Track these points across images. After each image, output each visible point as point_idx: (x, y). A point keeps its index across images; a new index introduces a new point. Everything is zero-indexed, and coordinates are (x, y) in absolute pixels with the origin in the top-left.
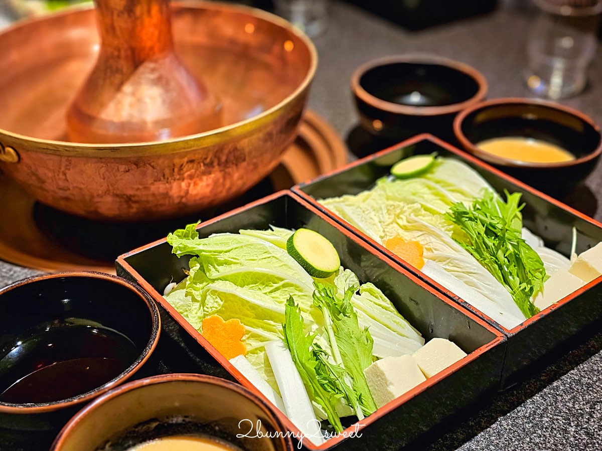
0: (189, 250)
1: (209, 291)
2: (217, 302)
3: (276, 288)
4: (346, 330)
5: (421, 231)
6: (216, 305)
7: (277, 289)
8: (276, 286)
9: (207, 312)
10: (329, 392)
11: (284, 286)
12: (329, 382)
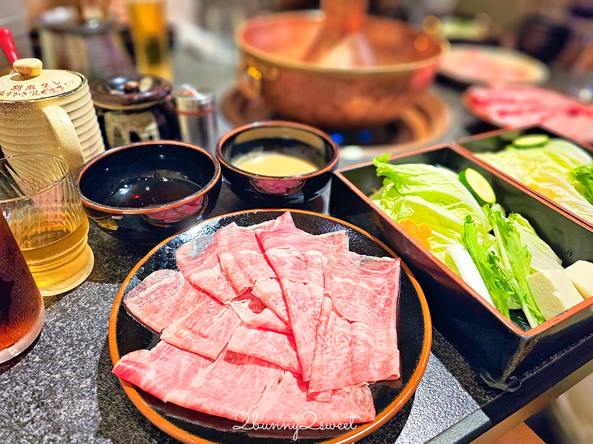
0: (389, 170)
1: (404, 202)
2: (410, 210)
3: (454, 206)
4: (514, 244)
5: (551, 182)
6: (409, 212)
7: (454, 208)
8: (453, 205)
9: (402, 216)
10: (501, 288)
11: (460, 206)
12: (501, 282)
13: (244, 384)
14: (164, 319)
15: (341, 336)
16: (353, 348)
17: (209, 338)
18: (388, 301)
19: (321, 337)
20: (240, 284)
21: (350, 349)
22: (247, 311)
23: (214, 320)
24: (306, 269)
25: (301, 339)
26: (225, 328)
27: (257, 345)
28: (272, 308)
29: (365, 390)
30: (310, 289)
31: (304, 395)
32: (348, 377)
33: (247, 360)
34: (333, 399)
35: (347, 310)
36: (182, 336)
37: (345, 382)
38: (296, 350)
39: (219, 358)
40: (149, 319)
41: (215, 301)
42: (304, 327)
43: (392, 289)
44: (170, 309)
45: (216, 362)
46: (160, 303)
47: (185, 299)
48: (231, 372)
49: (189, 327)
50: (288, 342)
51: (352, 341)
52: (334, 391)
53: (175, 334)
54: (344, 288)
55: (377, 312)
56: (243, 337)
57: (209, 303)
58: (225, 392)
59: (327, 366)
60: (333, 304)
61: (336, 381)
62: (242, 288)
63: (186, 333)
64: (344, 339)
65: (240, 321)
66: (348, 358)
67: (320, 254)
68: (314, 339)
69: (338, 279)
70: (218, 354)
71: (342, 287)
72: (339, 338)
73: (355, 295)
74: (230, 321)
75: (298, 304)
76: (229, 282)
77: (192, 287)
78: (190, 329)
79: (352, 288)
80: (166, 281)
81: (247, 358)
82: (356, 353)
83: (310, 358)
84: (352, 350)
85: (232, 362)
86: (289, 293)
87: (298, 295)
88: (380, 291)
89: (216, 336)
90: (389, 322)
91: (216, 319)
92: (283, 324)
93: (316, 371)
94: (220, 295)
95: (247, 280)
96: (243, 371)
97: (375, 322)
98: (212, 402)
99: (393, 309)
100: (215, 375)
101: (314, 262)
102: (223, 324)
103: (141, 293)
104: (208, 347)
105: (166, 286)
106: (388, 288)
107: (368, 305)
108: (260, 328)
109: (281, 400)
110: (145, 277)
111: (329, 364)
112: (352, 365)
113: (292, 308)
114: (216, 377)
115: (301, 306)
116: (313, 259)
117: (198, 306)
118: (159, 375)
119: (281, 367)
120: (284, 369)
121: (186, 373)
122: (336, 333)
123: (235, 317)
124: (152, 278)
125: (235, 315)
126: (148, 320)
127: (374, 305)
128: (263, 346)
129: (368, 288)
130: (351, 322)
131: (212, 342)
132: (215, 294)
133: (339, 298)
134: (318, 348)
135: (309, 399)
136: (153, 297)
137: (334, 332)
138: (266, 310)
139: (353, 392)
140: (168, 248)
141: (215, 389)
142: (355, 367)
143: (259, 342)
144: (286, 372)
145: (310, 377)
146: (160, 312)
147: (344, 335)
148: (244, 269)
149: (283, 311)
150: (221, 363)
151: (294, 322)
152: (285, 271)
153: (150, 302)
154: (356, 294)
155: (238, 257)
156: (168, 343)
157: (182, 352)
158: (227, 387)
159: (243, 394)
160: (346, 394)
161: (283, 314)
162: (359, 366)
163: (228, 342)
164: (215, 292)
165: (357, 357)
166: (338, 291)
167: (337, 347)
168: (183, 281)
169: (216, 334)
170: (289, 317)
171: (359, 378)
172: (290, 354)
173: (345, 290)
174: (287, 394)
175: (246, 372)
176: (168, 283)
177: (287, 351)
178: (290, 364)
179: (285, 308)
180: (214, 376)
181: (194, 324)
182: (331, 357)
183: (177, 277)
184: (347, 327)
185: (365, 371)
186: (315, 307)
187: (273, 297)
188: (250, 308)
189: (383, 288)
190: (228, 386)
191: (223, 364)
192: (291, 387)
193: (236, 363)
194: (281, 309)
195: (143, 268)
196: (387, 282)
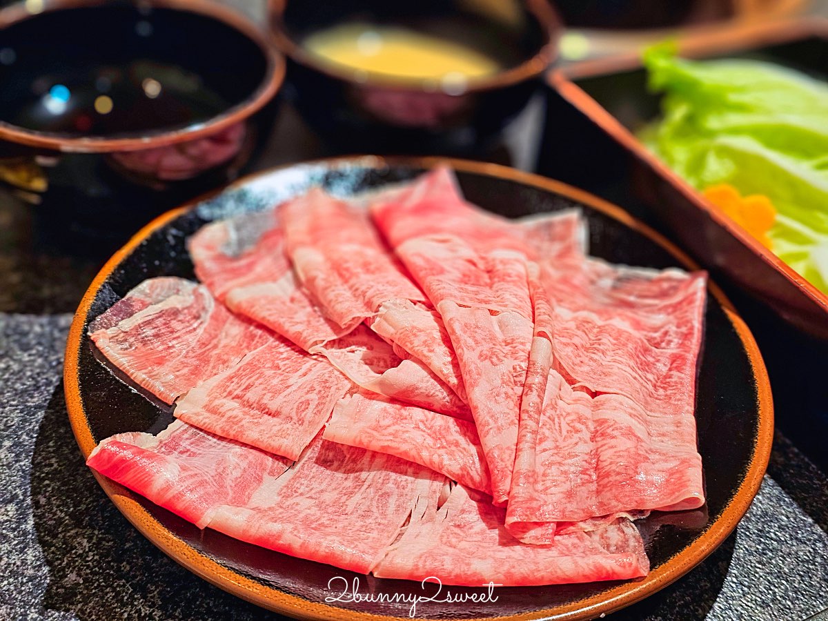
13: (363, 508)
14: (177, 377)
15: (572, 421)
16: (600, 444)
17: (282, 416)
18: (677, 361)
19: (530, 416)
20: (344, 311)
21: (592, 446)
22: (361, 369)
23: (291, 381)
24: (491, 286)
25: (488, 418)
26: (317, 398)
27: (391, 430)
28: (420, 357)
29: (625, 529)
30: (502, 325)
31: (495, 533)
32: (589, 502)
33: (366, 463)
34: (557, 542)
35: (586, 369)
36: (222, 410)
37: (583, 510)
38: (476, 441)
39: (305, 459)
40: (146, 373)
41: (288, 346)
42: (494, 395)
43: (687, 336)
44: (189, 361)
45: (298, 466)
46: (165, 346)
47: (219, 342)
48: (333, 486)
49: (235, 393)
50: (457, 428)
51: (597, 431)
52: (561, 526)
53: (205, 407)
54: (578, 328)
55: (652, 379)
56: (358, 415)
57: (274, 350)
58: (324, 520)
59: (544, 475)
60: (554, 355)
61: (565, 506)
62: (347, 320)
63: (231, 406)
64: (578, 426)
65: (349, 386)
66: (590, 464)
67: (522, 257)
68: (517, 422)
69: (563, 312)
70: (303, 448)
71: (575, 327)
72: (568, 424)
73: (604, 344)
74: (327, 385)
75: (478, 350)
76: (316, 308)
77: (231, 318)
78: (237, 397)
79: (595, 330)
80: (174, 302)
81: (366, 459)
82: (606, 452)
83: (508, 456)
84: (598, 448)
85: (333, 467)
86: (457, 327)
87: (479, 331)
88: (659, 340)
89: (297, 413)
90: (679, 400)
91: (295, 379)
92: (445, 394)
93: (522, 480)
94: (300, 333)
95: (360, 304)
96: (359, 484)
97: (648, 398)
98: (301, 531)
99: (687, 376)
100: (300, 491)
101: (510, 271)
102: (312, 389)
103: (123, 322)
104: (282, 434)
105: (175, 313)
106: (676, 333)
107: (632, 363)
108: (393, 400)
109: (444, 540)
110: (128, 291)
111: (549, 471)
112: (599, 474)
113: (465, 358)
114: (301, 494)
115: (485, 352)
116: (508, 266)
117: (250, 356)
118: (186, 474)
119: (443, 475)
120: (451, 481)
121: (239, 480)
122: (562, 415)
123: (337, 378)
124: (142, 292)
125: (337, 373)
126: (144, 376)
127: (646, 366)
128: (404, 432)
129: (631, 331)
130: (594, 394)
131: (289, 425)
132: (287, 331)
133: (566, 345)
134: (525, 436)
135: (505, 541)
136: (149, 332)
137: (558, 412)
138: (406, 363)
139: (599, 532)
140: (174, 231)
141: (301, 516)
142: (606, 480)
143: (394, 424)
144: (454, 487)
145: (509, 493)
146: (167, 363)
147: (580, 419)
148: (353, 281)
149: (444, 364)
150: (309, 469)
151: (472, 386)
152: (446, 287)
153: (144, 342)
154: (604, 340)
155: (335, 256)
156: (192, 426)
157: (223, 443)
158: (328, 513)
159: (362, 526)
160: (585, 534)
161: (445, 372)
162: (613, 478)
163: (324, 426)
164: (287, 326)
165: (609, 461)
166: (565, 332)
167: (564, 440)
168: (211, 306)
169: (298, 409)
170: (459, 377)
171: (614, 503)
172: (464, 449)
173: (580, 333)
174: (457, 530)
175: (365, 486)
176: (179, 306)
177: (457, 444)
178: (462, 469)
179: (450, 359)
180: (296, 492)
181: (247, 388)
182: (553, 458)
183: (198, 296)
184: (584, 403)
185: (628, 488)
186: (516, 359)
187: (422, 337)
188: (366, 364)
189: (666, 333)
190: (330, 511)
191: (314, 470)
192: (464, 516)
193: (343, 470)
194: (440, 359)
195: (122, 272)
196: (675, 321)
